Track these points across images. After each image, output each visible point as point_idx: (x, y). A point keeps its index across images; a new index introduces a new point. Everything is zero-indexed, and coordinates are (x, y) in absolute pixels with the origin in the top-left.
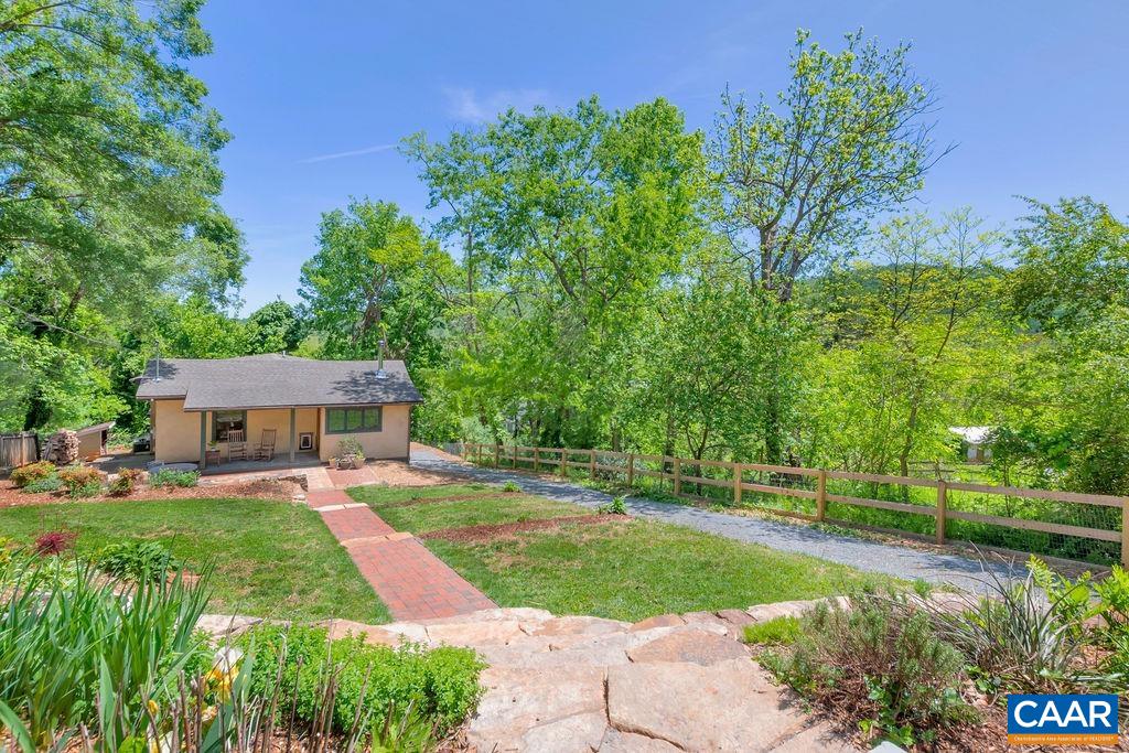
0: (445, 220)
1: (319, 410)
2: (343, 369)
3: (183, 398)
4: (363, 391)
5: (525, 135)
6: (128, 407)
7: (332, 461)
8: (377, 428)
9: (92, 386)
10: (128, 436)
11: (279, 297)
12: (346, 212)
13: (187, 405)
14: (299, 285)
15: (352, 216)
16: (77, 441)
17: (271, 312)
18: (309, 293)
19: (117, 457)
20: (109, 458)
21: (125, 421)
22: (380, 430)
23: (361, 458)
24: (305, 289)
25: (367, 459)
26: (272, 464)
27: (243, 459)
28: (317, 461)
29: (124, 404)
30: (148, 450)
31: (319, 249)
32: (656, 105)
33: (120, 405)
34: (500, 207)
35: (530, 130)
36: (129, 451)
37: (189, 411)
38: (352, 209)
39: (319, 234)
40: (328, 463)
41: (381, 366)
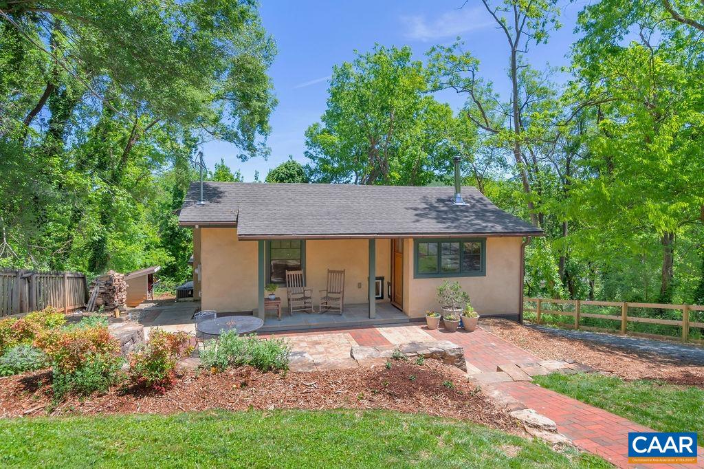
1: (403, 241)
3: (234, 225)
6: (173, 259)
9: (145, 239)
10: (173, 284)
11: (291, 157)
13: (241, 230)
14: (306, 148)
16: (125, 285)
17: (285, 170)
18: (314, 154)
19: (160, 303)
20: (152, 304)
21: (170, 271)
22: (484, 273)
23: (472, 314)
24: (311, 151)
25: (482, 317)
26: (345, 319)
27: (306, 310)
28: (399, 317)
29: (170, 256)
30: (191, 296)
33: (166, 257)
36: (175, 297)
37: (243, 238)
40: (422, 322)
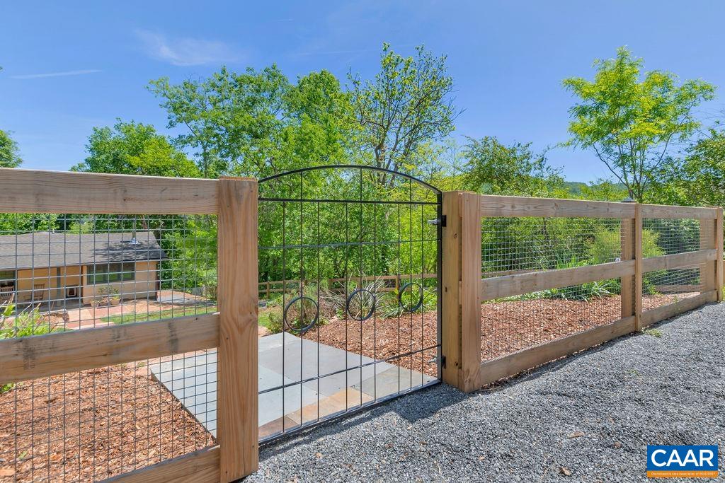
0: (180, 137)
1: (82, 267)
2: (102, 239)
4: (119, 254)
5: (236, 86)
7: (92, 302)
8: (132, 277)
12: (112, 129)
15: (117, 132)
22: (134, 279)
23: (116, 299)
25: (122, 300)
28: (80, 305)
31: (89, 155)
32: (322, 74)
34: (221, 130)
35: (239, 83)
38: (118, 127)
39: (89, 144)
40: (90, 305)
41: (134, 236)
